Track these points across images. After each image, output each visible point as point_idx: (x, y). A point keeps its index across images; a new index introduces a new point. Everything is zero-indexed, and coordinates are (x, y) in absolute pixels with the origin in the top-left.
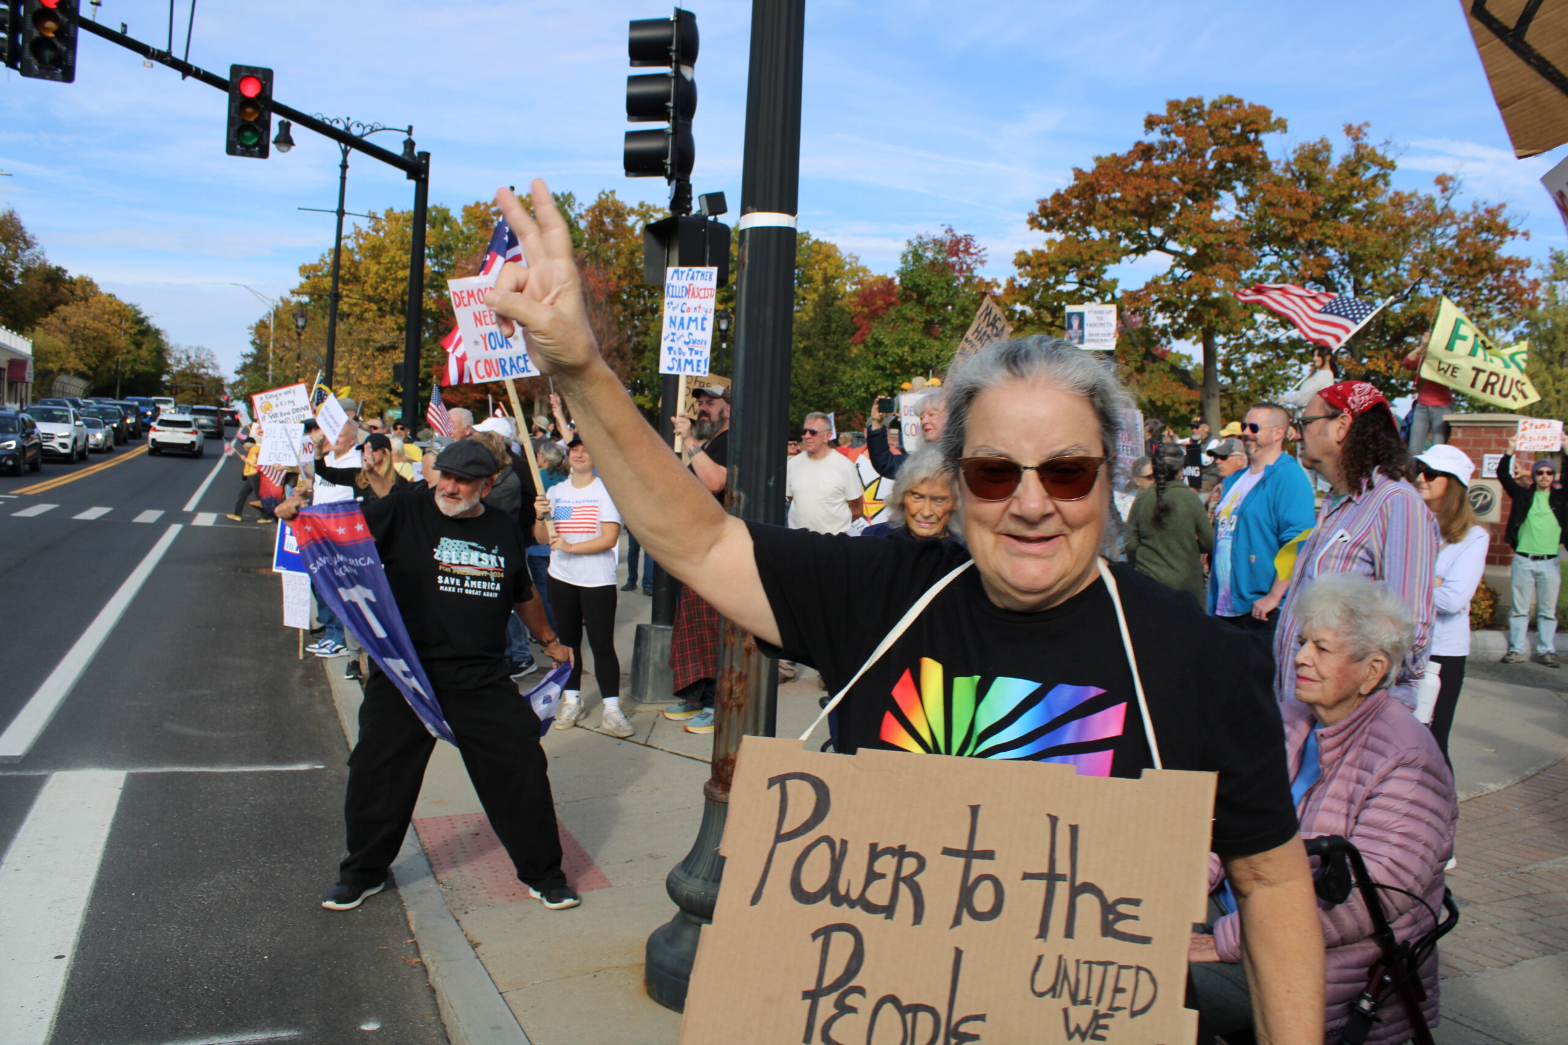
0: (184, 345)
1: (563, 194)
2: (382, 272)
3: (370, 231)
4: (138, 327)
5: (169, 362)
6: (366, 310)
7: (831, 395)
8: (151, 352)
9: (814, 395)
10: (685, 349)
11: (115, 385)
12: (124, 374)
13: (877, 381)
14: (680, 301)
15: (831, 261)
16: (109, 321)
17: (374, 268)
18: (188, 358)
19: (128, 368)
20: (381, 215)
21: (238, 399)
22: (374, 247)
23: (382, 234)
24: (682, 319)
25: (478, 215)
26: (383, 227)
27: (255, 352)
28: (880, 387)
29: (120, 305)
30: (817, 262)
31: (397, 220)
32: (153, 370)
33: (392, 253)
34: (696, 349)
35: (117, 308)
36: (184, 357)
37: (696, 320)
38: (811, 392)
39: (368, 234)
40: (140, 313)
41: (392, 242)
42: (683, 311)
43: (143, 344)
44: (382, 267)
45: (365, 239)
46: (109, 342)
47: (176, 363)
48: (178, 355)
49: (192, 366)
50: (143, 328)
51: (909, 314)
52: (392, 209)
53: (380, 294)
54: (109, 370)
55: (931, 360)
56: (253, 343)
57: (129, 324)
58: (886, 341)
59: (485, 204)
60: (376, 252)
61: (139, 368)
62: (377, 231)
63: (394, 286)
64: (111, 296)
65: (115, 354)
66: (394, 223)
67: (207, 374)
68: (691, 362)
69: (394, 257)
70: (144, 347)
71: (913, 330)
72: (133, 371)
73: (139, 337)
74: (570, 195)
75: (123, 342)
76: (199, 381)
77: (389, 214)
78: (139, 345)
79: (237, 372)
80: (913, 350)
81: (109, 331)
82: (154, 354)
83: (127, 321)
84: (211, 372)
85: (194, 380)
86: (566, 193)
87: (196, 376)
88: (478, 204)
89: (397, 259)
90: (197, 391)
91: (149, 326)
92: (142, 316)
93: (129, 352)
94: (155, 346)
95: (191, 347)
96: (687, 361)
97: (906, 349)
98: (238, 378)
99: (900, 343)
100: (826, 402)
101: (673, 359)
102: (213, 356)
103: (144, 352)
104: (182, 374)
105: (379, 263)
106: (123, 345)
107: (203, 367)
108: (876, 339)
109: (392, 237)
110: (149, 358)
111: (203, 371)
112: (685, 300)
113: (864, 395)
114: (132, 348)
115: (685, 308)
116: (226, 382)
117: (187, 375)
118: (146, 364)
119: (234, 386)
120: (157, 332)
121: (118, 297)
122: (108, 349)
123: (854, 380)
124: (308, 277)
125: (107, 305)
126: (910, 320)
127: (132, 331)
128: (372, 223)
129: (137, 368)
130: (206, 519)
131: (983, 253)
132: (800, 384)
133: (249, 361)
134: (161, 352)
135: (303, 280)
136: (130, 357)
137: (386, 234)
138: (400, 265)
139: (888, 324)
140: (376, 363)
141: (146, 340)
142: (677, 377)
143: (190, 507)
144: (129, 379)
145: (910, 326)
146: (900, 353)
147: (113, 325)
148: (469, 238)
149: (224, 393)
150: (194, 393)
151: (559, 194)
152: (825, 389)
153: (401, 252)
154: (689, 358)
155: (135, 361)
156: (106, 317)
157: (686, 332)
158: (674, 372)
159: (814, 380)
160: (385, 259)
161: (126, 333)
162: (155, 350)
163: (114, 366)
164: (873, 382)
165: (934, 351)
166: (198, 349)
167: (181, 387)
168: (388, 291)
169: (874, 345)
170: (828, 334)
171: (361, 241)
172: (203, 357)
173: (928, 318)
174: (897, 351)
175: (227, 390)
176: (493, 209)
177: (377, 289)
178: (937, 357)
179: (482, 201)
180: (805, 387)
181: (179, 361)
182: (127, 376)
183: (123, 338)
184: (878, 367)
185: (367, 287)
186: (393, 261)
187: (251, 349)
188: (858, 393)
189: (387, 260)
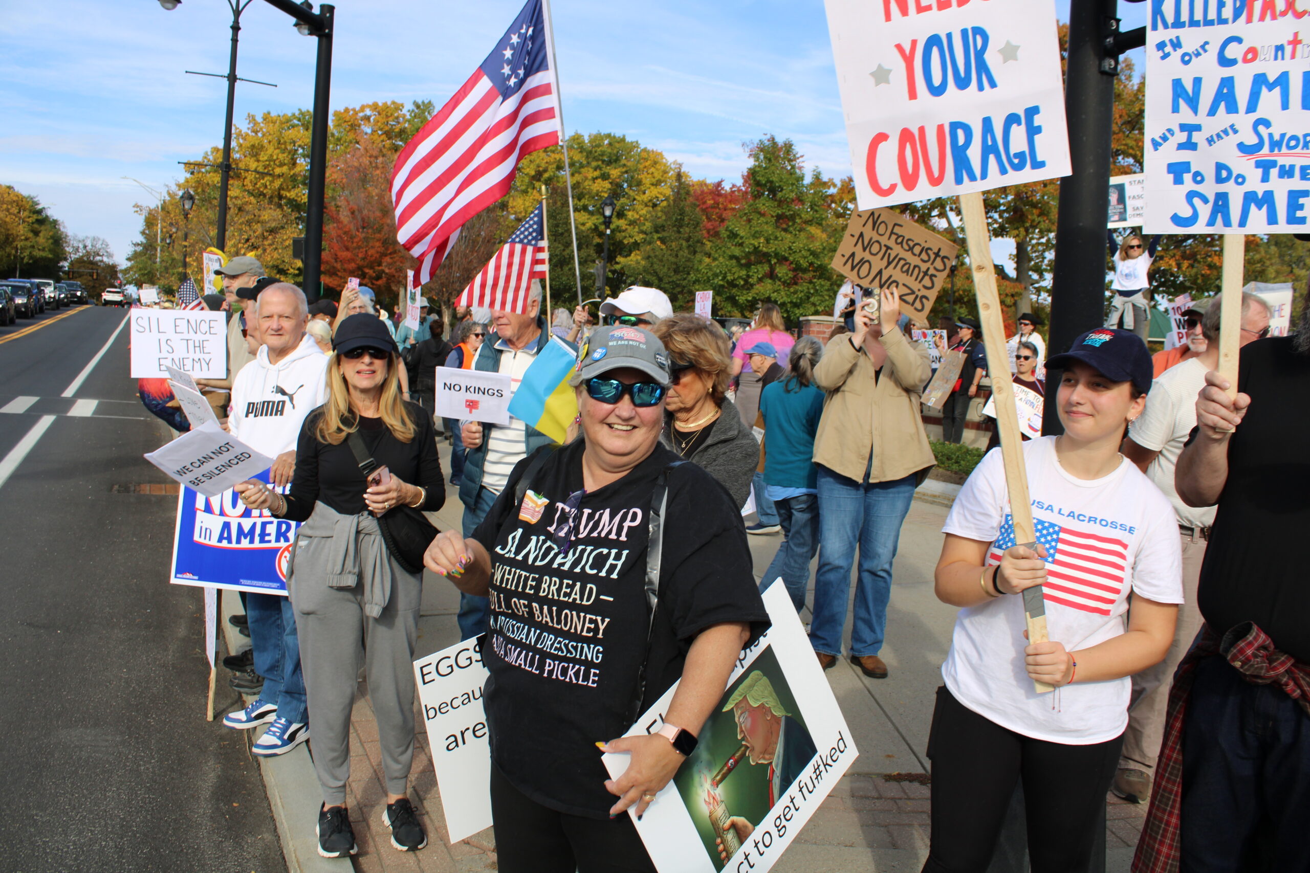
0: (81, 236)
1: (423, 102)
2: (260, 169)
3: (249, 132)
4: (35, 217)
5: (67, 249)
6: (247, 203)
7: (684, 283)
8: (48, 239)
9: (669, 282)
10: (1244, 165)
11: (15, 269)
12: (23, 259)
13: (734, 270)
14: (1217, 34)
15: (658, 166)
16: (8, 210)
17: (253, 165)
18: (85, 247)
19: (26, 253)
20: (259, 119)
21: (130, 283)
22: (253, 146)
23: (260, 135)
24: (1227, 83)
25: (347, 119)
26: (261, 129)
27: (144, 241)
28: (736, 276)
29: (17, 196)
30: (645, 167)
31: (274, 122)
32: (50, 256)
33: (270, 152)
34: (1281, 161)
35: (15, 199)
36: (81, 246)
37: (1283, 80)
38: (666, 280)
39: (247, 134)
40: (38, 204)
41: (270, 142)
42: (1224, 61)
43: (40, 232)
44: (261, 164)
45: (245, 139)
46: (8, 230)
47: (73, 252)
48: (76, 245)
49: (88, 254)
50: (40, 217)
51: (762, 209)
52: (269, 113)
53: (258, 189)
54: (9, 255)
55: (785, 251)
56: (143, 233)
57: (26, 213)
58: (742, 233)
59: (354, 110)
60: (255, 151)
61: (38, 254)
62: (256, 132)
63: (272, 182)
64: (10, 188)
65: (14, 241)
66: (271, 125)
67: (102, 261)
68: (1268, 199)
69: (271, 156)
70: (41, 234)
71: (767, 223)
72: (31, 256)
73: (36, 226)
74: (430, 102)
75: (22, 230)
76: (94, 267)
77: (267, 118)
78: (36, 233)
79: (129, 259)
80: (768, 241)
81: (8, 220)
82: (51, 241)
83: (24, 210)
84: (105, 259)
85: (91, 266)
86: (426, 102)
87: (92, 263)
88: (347, 110)
89: (275, 157)
90: (92, 276)
91: (47, 216)
92: (40, 207)
93: (27, 239)
94: (51, 233)
95: (87, 237)
96: (1250, 198)
97: (762, 240)
98: (129, 264)
99: (755, 236)
100: (679, 289)
101: (1191, 196)
102: (107, 245)
103: (41, 239)
104: (80, 261)
105: (258, 161)
106: (22, 232)
107: (98, 255)
108: (731, 232)
109: (270, 138)
110: (46, 245)
111: (98, 258)
112: (1239, 28)
113: (721, 283)
114: (31, 235)
115: (1233, 51)
116: (119, 268)
117: (84, 262)
118: (43, 250)
119: (126, 271)
120: (55, 222)
121: (16, 189)
122: (7, 237)
123: (711, 269)
124: (192, 173)
125: (6, 195)
126: (763, 215)
127: (30, 220)
128: (252, 125)
129: (34, 253)
130: (85, 408)
131: (801, 159)
132: (656, 272)
133: (139, 249)
134: (58, 240)
135: (188, 175)
136: (28, 244)
137: (264, 135)
138: (277, 162)
139: (741, 217)
140: (266, 243)
141: (43, 228)
142: (1214, 242)
143: (69, 393)
144: (28, 263)
145: (762, 219)
146: (756, 244)
147: (10, 214)
148: (339, 140)
149: (117, 278)
150: (90, 278)
151: (420, 102)
152: (679, 277)
153: (277, 151)
154: (1260, 189)
155: (33, 247)
156: (5, 206)
157: (1244, 121)
158: (1200, 228)
159: (669, 269)
160: (263, 157)
161: (24, 221)
162: (52, 237)
163: (13, 252)
164: (730, 271)
165: (787, 244)
166: (94, 239)
167: (78, 272)
168: (266, 187)
169: (729, 237)
170: (681, 226)
171: (241, 141)
172: (99, 246)
173: (780, 212)
174: (753, 242)
175: (120, 275)
176: (361, 114)
177: (256, 184)
178: (790, 248)
179: (351, 107)
180: (661, 275)
181: (77, 249)
182: (26, 260)
183: (21, 227)
184: (732, 257)
185: (247, 182)
186: (270, 159)
187: (141, 239)
188: (716, 281)
189: (266, 158)
